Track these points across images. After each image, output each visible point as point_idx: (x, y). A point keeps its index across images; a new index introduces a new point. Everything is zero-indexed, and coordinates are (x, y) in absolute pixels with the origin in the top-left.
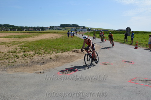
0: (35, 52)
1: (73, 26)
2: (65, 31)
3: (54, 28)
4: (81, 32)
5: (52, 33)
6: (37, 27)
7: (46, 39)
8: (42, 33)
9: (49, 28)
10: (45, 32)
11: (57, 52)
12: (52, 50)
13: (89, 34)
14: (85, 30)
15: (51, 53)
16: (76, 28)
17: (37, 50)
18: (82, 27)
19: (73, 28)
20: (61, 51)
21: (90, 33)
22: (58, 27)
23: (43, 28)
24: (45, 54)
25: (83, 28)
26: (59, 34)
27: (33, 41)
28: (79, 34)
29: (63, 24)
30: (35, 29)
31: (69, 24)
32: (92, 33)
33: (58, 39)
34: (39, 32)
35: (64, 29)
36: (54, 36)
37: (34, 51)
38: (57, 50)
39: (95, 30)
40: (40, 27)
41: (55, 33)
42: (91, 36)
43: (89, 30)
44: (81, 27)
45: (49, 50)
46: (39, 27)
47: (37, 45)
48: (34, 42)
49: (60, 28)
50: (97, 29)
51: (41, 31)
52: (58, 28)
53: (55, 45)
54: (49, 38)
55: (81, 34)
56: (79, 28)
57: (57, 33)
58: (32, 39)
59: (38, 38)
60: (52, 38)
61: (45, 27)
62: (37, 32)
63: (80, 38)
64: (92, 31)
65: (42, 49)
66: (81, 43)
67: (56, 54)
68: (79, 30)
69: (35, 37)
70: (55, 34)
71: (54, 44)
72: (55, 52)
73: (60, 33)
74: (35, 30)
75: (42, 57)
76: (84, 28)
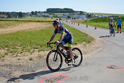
0: (8, 50)
1: (65, 11)
2: (54, 18)
3: (38, 14)
4: (76, 19)
5: (34, 21)
6: (12, 12)
7: (25, 30)
8: (19, 21)
9: (30, 15)
10: (24, 21)
11: (40, 50)
12: (33, 47)
13: (88, 22)
14: (83, 16)
15: (32, 51)
16: (69, 15)
17: (12, 47)
18: (79, 12)
19: (65, 14)
20: (46, 48)
21: (90, 21)
22: (43, 12)
23: (21, 15)
24: (23, 53)
25: (79, 14)
26: (45, 23)
27: (5, 33)
28: (73, 23)
29: (50, 8)
30: (9, 15)
31: (59, 8)
32: (93, 20)
33: (42, 30)
34: (15, 21)
35: (52, 16)
36: (37, 26)
37: (7, 48)
38: (41, 47)
39: (97, 17)
40: (17, 13)
41: (39, 21)
42: (91, 25)
43: (89, 16)
44: (77, 12)
45: (29, 48)
46: (15, 12)
47: (12, 39)
48: (7, 34)
49: (46, 14)
50: (101, 14)
51: (18, 19)
52: (44, 14)
53: (38, 40)
54: (30, 29)
55: (76, 22)
56: (73, 14)
57: (42, 21)
58: (4, 30)
59: (13, 29)
60: (34, 29)
61: (24, 13)
62: (12, 21)
63: (74, 29)
64: (93, 17)
65: (19, 45)
66: (77, 36)
67: (39, 53)
68: (74, 16)
69: (9, 27)
70: (39, 23)
71: (37, 38)
72: (37, 50)
73: (46, 21)
74: (9, 17)
75: (18, 58)
76: (81, 13)
